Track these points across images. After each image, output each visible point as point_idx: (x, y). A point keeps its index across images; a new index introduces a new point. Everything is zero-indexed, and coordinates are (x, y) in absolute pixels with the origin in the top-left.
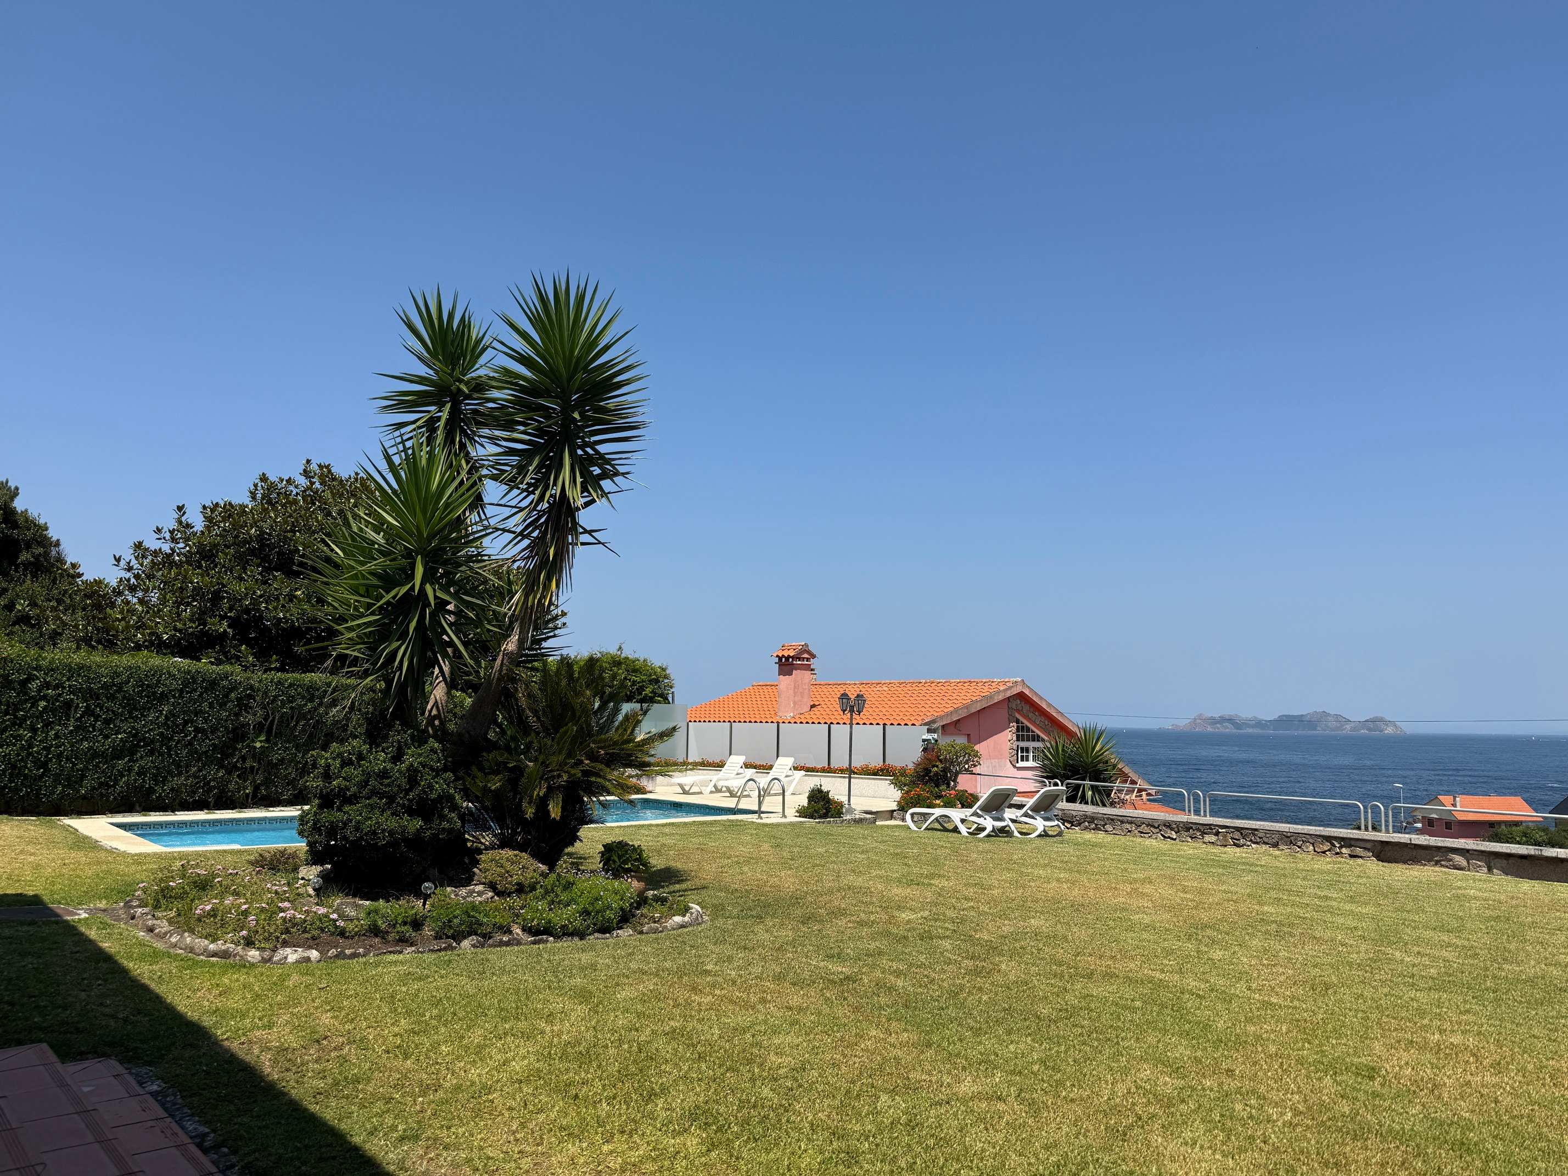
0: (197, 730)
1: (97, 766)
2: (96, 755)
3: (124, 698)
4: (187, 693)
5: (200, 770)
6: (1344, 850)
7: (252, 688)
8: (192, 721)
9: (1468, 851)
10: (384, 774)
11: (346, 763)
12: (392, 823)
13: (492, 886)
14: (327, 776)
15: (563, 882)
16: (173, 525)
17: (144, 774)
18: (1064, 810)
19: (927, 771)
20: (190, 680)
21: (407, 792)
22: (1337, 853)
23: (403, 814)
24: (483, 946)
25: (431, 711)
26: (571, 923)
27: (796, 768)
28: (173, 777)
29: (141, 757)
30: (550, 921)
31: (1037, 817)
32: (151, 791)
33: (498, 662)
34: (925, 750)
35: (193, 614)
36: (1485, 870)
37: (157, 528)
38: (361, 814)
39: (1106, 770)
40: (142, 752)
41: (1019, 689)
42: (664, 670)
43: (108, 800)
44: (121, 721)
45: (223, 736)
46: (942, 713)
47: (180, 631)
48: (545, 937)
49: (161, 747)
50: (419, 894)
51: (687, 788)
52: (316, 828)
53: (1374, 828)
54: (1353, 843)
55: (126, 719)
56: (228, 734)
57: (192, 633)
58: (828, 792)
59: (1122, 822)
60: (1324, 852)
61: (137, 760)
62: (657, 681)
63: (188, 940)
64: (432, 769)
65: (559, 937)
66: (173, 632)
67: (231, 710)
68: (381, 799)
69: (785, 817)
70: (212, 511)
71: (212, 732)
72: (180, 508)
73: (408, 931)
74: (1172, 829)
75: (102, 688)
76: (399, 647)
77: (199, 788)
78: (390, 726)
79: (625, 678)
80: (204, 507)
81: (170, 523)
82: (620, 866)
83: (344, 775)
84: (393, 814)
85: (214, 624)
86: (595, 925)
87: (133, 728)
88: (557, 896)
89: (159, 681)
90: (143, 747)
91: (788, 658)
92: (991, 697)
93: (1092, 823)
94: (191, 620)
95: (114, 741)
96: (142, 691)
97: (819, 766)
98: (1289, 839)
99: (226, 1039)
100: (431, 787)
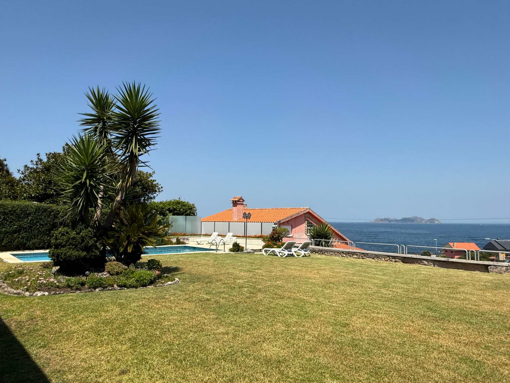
0: (40, 224)
1: (8, 236)
2: (7, 232)
3: (16, 215)
4: (37, 213)
5: (42, 237)
6: (393, 260)
7: (58, 211)
8: (39, 222)
9: (428, 260)
10: (74, 238)
11: (63, 235)
12: (76, 253)
13: (109, 272)
14: (56, 239)
15: (131, 271)
16: (37, 160)
17: (23, 238)
18: (313, 248)
19: (273, 237)
20: (38, 209)
21: (81, 244)
22: (391, 261)
23: (80, 250)
24: (103, 291)
25: (95, 219)
26: (132, 284)
27: (234, 236)
28: (33, 239)
29: (22, 233)
30: (125, 283)
31: (302, 251)
32: (26, 244)
33: (115, 203)
34: (273, 230)
35: (42, 188)
36: (433, 265)
37: (31, 161)
38: (66, 251)
39: (329, 236)
40: (22, 231)
41: (308, 211)
42: (194, 205)
43: (11, 247)
44: (15, 222)
45: (49, 226)
46: (283, 219)
47: (38, 193)
48: (123, 288)
49: (29, 230)
50: (85, 275)
51: (199, 243)
52: (53, 255)
53: (402, 253)
54: (395, 257)
55: (17, 221)
56: (50, 226)
57: (42, 194)
58: (239, 244)
59: (330, 252)
60: (387, 260)
61: (21, 234)
62: (191, 209)
63: (9, 289)
64: (89, 237)
65: (129, 288)
66: (36, 194)
67: (52, 218)
68: (73, 246)
69: (225, 251)
70: (49, 155)
71: (45, 225)
72: (38, 154)
73: (79, 286)
74: (344, 254)
75: (9, 211)
76: (80, 199)
77: (42, 242)
78: (78, 223)
79: (181, 208)
80: (46, 154)
81: (35, 159)
82: (152, 266)
83: (61, 238)
84: (76, 251)
85: (49, 191)
86: (140, 284)
87: (19, 224)
88: (129, 275)
89: (27, 209)
90: (22, 230)
91: (236, 201)
92: (299, 213)
93: (321, 252)
94: (42, 190)
95: (13, 228)
96: (22, 212)
97: (241, 236)
98: (377, 256)
99: (5, 319)
100: (88, 242)
